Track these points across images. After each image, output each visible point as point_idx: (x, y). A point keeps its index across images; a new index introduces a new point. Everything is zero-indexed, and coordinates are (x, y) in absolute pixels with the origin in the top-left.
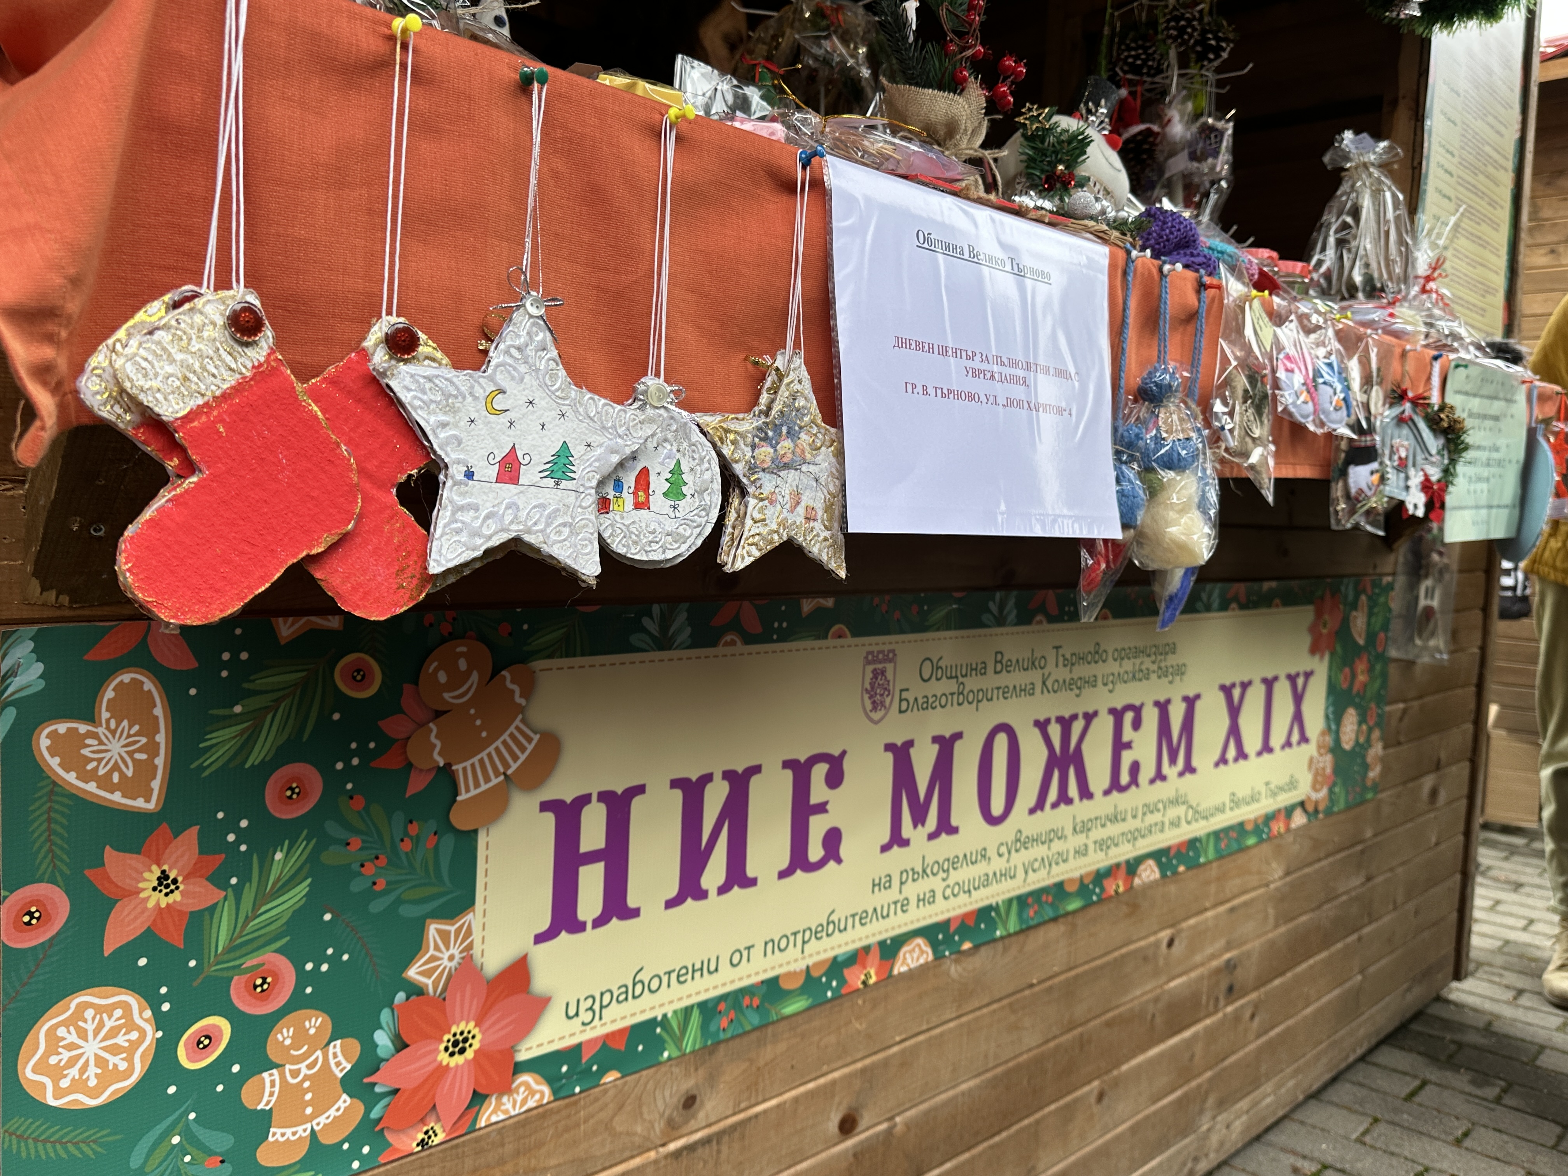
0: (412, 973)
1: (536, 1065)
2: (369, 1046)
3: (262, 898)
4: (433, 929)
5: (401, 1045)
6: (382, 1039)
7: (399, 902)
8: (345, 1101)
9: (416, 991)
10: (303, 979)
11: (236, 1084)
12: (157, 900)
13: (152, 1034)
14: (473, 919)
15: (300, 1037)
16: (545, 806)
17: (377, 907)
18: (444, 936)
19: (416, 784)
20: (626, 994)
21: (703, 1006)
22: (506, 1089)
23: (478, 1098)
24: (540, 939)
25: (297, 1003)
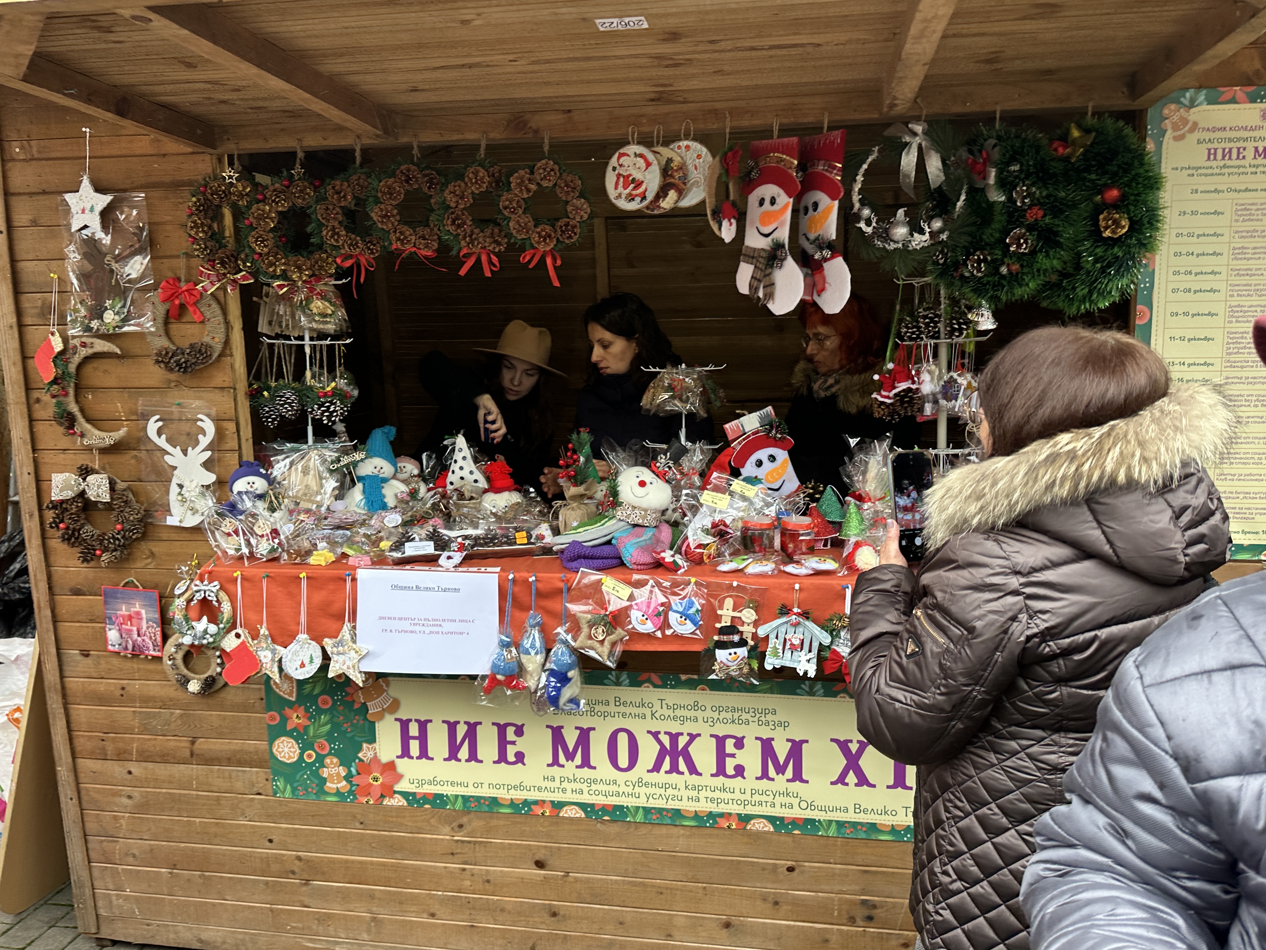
0: (360, 755)
1: (402, 793)
2: (350, 771)
3: (320, 726)
4: (365, 745)
5: (359, 774)
6: (353, 770)
7: (355, 736)
8: (344, 783)
9: (361, 760)
10: (331, 749)
11: (318, 768)
12: (296, 721)
13: (298, 751)
14: (376, 745)
15: (332, 763)
16: (396, 719)
17: (349, 735)
18: (368, 748)
19: (356, 706)
20: (430, 783)
21: (462, 797)
22: (391, 797)
23: (383, 796)
24: (398, 757)
25: (330, 754)
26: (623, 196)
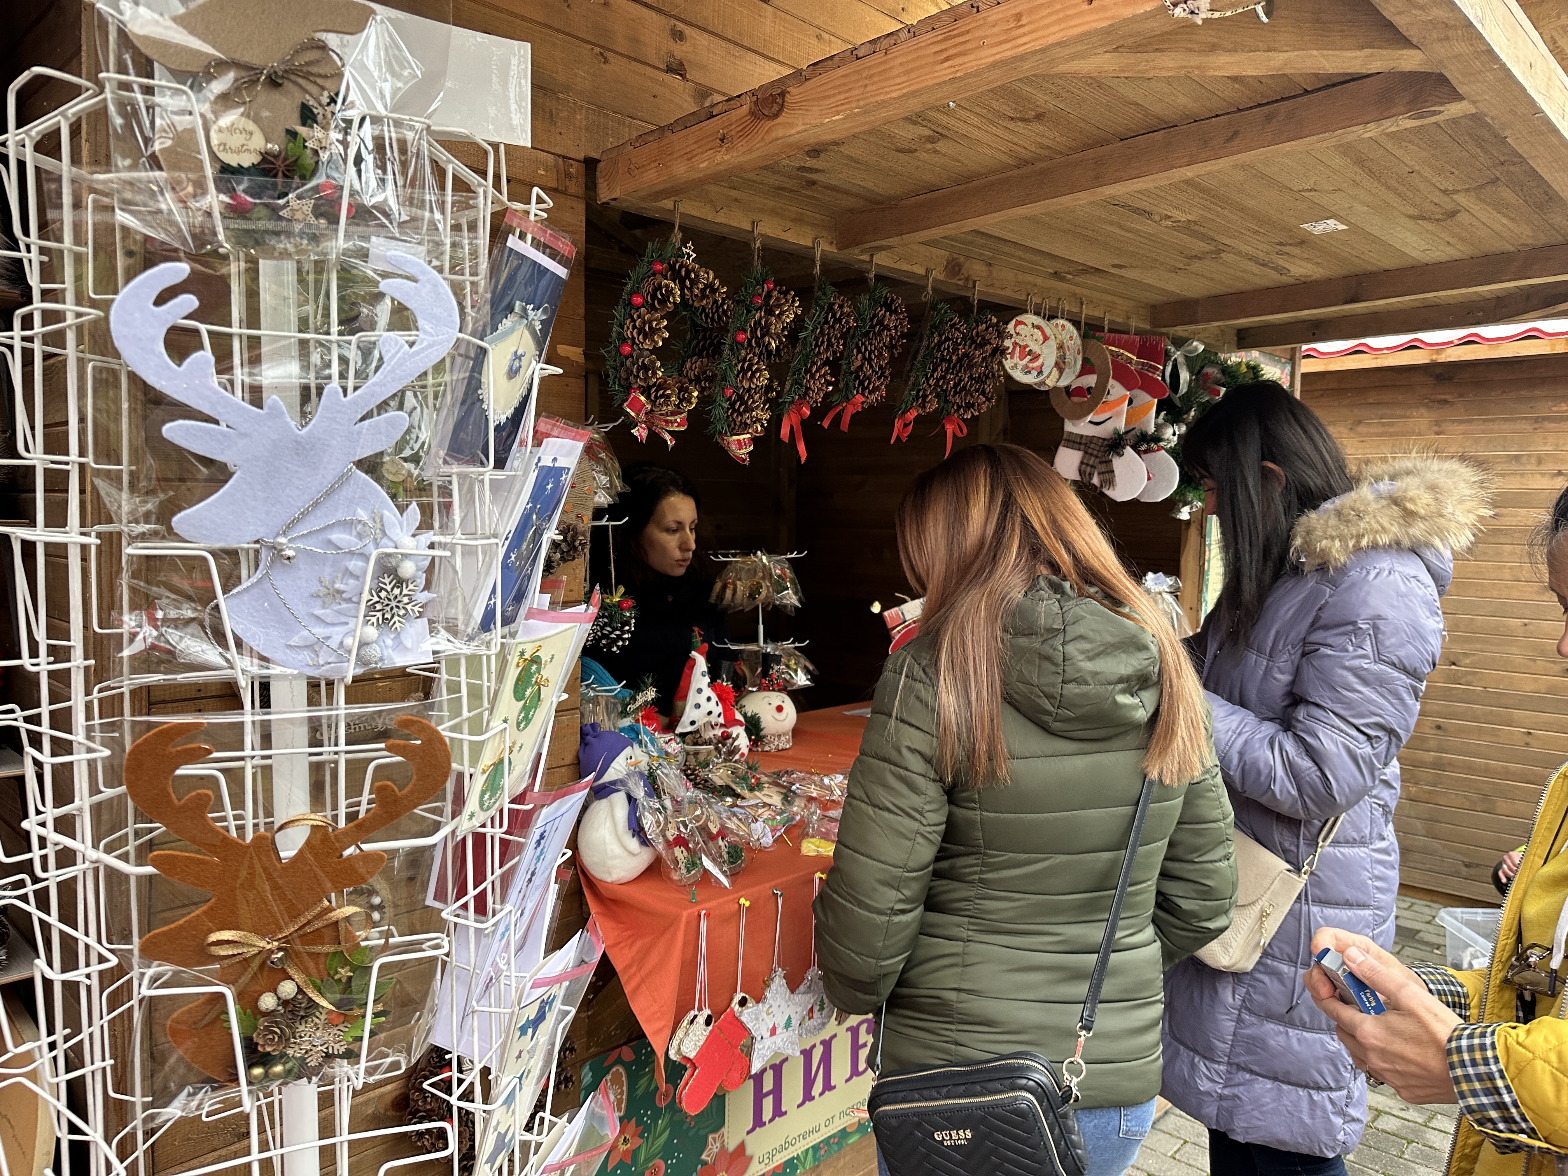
0: (703, 1157)
4: (710, 1137)
7: (699, 1129)
9: (705, 1163)
10: (667, 1167)
14: (724, 1130)
17: (691, 1133)
18: (714, 1139)
20: (781, 1149)
21: (813, 1147)
24: (749, 1132)
26: (1020, 367)
